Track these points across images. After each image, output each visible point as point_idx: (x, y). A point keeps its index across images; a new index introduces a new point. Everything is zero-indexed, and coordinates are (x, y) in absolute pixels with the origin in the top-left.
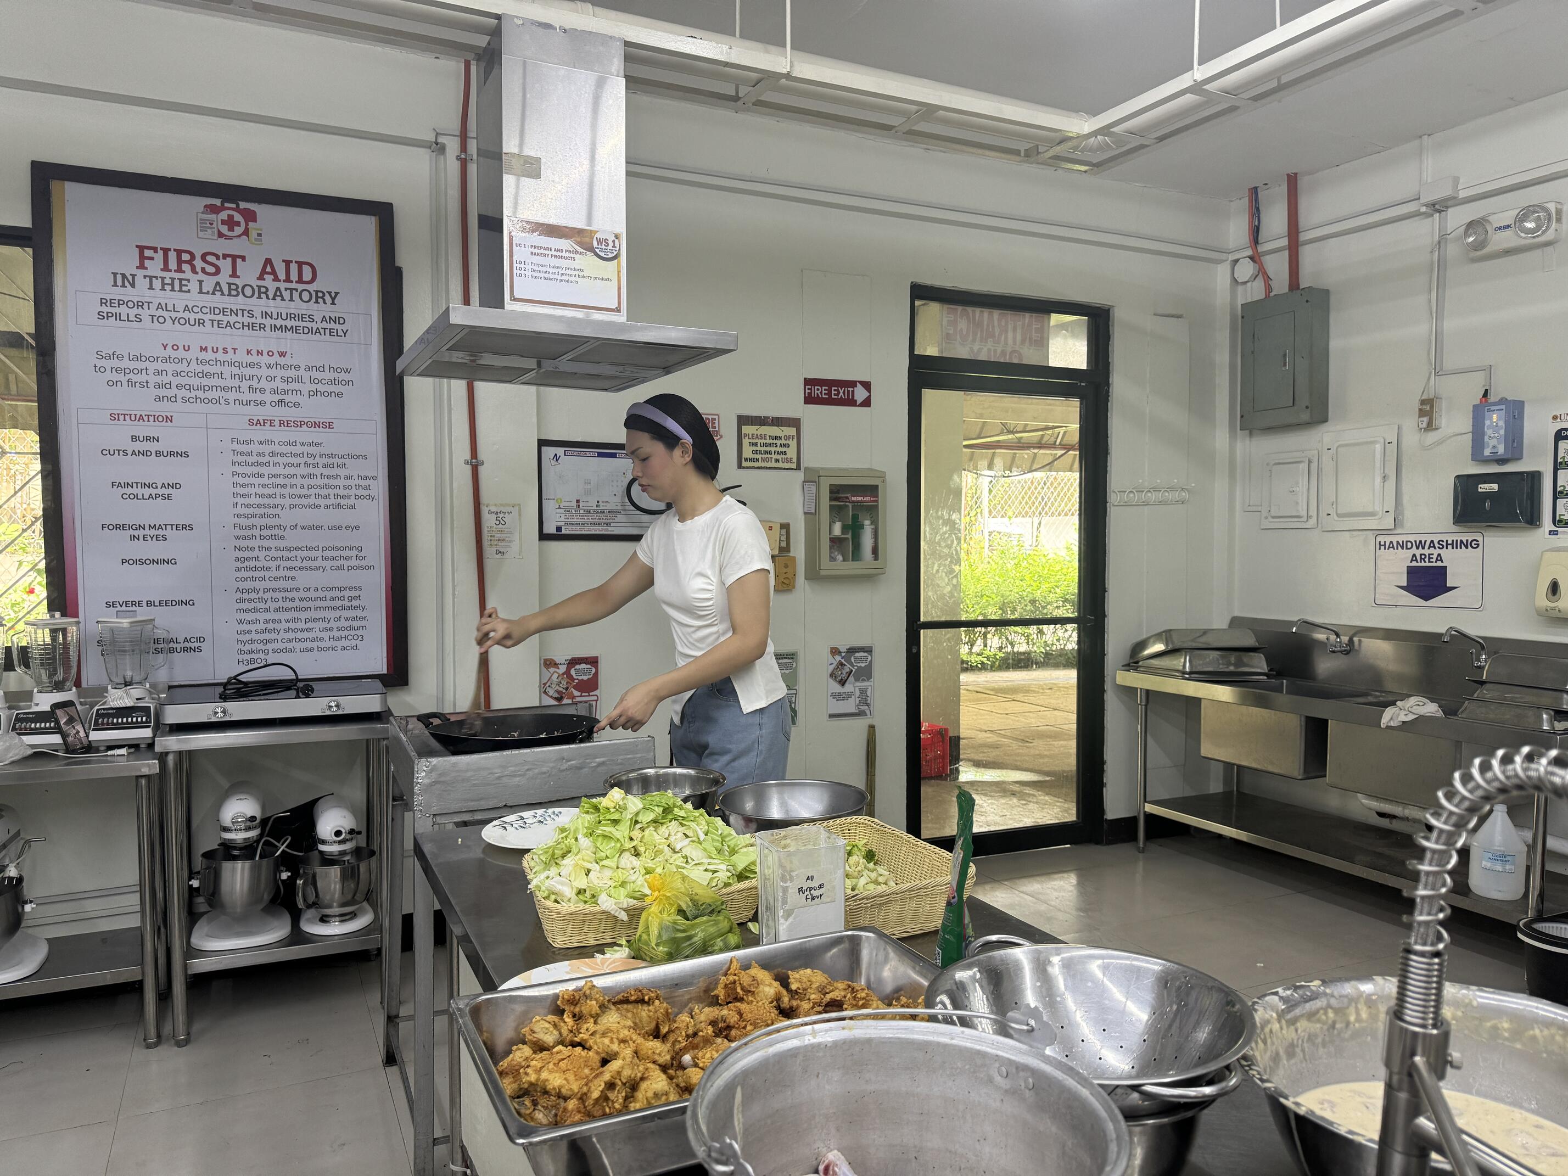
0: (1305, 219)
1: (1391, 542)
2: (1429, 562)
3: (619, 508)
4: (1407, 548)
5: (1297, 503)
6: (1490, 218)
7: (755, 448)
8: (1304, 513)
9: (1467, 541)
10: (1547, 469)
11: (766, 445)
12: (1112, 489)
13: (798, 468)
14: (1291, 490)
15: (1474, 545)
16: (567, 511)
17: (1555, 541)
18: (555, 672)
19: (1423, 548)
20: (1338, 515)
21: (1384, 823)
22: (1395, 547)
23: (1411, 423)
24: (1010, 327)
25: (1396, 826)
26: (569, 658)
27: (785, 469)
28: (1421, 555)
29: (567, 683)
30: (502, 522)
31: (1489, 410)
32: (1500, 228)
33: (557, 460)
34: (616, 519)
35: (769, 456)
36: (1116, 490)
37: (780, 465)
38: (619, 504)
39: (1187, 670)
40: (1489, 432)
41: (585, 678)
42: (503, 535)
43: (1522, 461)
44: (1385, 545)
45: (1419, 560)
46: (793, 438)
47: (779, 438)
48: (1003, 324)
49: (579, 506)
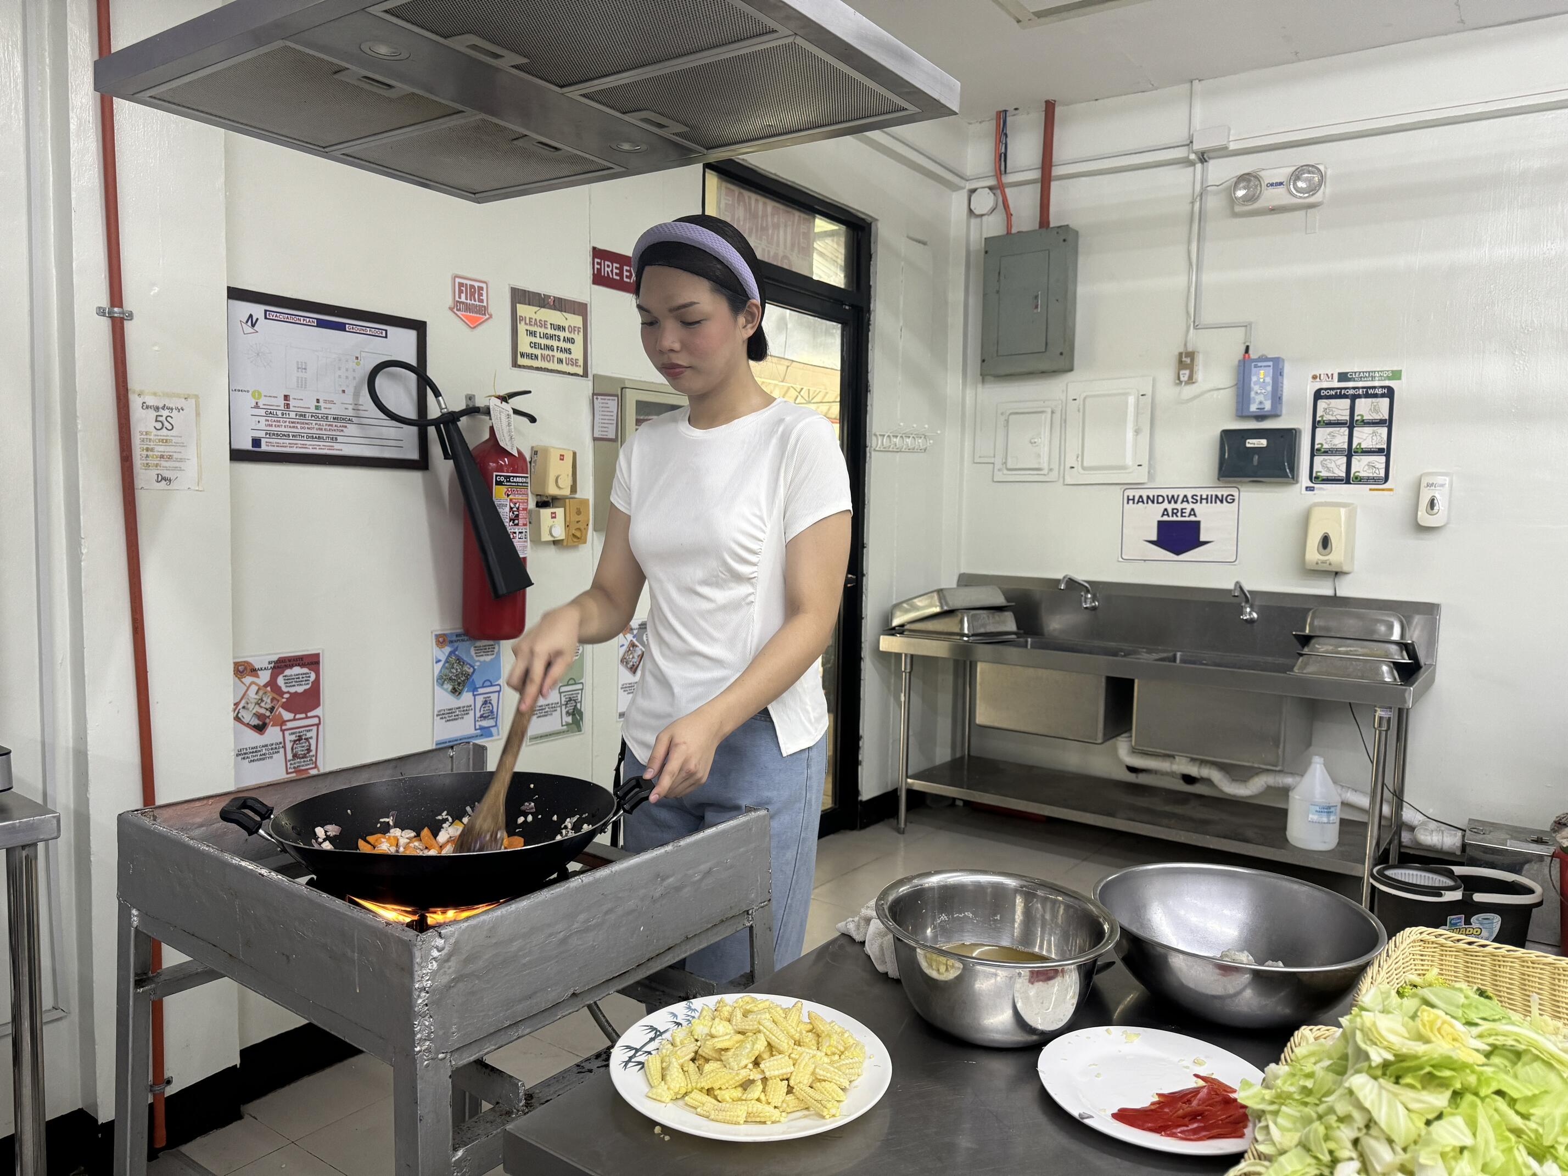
0: (1059, 153)
1: (1141, 497)
2: (1182, 516)
3: (350, 412)
4: (1158, 503)
5: (1039, 456)
6: (1262, 174)
7: (534, 340)
8: (1045, 466)
9: (1222, 496)
10: (1305, 426)
11: (546, 336)
12: (874, 431)
13: (585, 375)
14: (1033, 441)
15: (1229, 499)
16: (269, 413)
17: (1312, 497)
18: (253, 683)
19: (1176, 502)
20: (1084, 468)
21: (1131, 778)
22: (1145, 501)
23: (1166, 375)
24: (782, 225)
25: (1142, 779)
26: (275, 658)
27: (569, 374)
28: (1173, 509)
29: (272, 700)
30: (166, 424)
31: (1256, 366)
32: (1272, 185)
33: (253, 325)
34: (346, 431)
35: (551, 353)
36: (878, 434)
37: (563, 367)
38: (350, 407)
39: (966, 631)
40: (1256, 388)
41: (300, 689)
42: (168, 449)
43: (1281, 418)
44: (1133, 500)
45: (1170, 514)
46: (579, 331)
47: (564, 329)
48: (776, 220)
49: (288, 405)
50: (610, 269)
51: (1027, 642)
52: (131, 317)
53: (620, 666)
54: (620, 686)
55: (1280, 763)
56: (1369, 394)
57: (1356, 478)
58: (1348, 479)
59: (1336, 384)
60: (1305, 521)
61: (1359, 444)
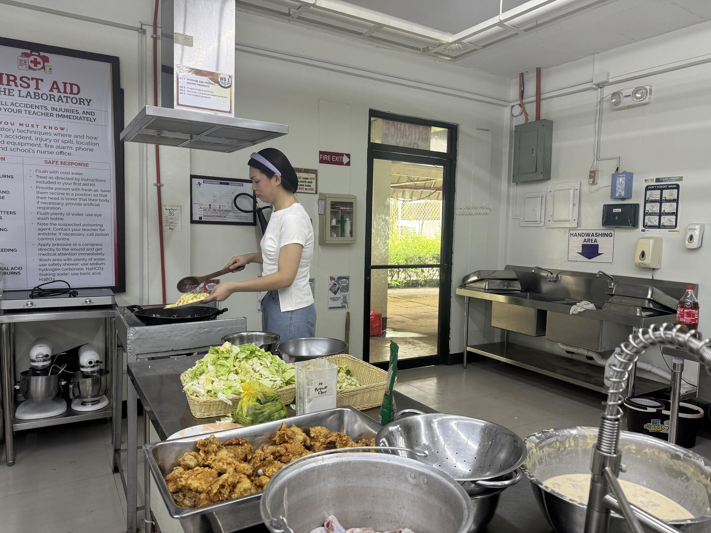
0: (543, 89)
1: (576, 233)
2: (591, 242)
3: (230, 209)
4: (582, 236)
5: (536, 216)
6: (622, 92)
8: (539, 220)
9: (608, 233)
10: (641, 203)
13: (316, 193)
14: (534, 209)
15: (610, 235)
16: (205, 210)
17: (644, 234)
19: (589, 236)
20: (553, 221)
21: (569, 356)
22: (577, 236)
23: (586, 181)
24: (413, 132)
25: (572, 357)
27: (310, 193)
28: (588, 239)
30: (172, 214)
31: (619, 177)
32: (626, 96)
33: (200, 185)
34: (229, 215)
35: (303, 187)
36: (458, 208)
37: (308, 191)
38: (230, 207)
39: (487, 288)
40: (618, 186)
42: (173, 221)
43: (631, 199)
44: (573, 235)
45: (587, 242)
46: (314, 179)
47: (308, 179)
48: (410, 130)
49: (210, 207)
50: (325, 157)
52: (163, 185)
53: (330, 291)
54: (329, 298)
56: (668, 187)
57: (663, 226)
58: (659, 226)
59: (654, 183)
60: (636, 246)
61: (664, 210)
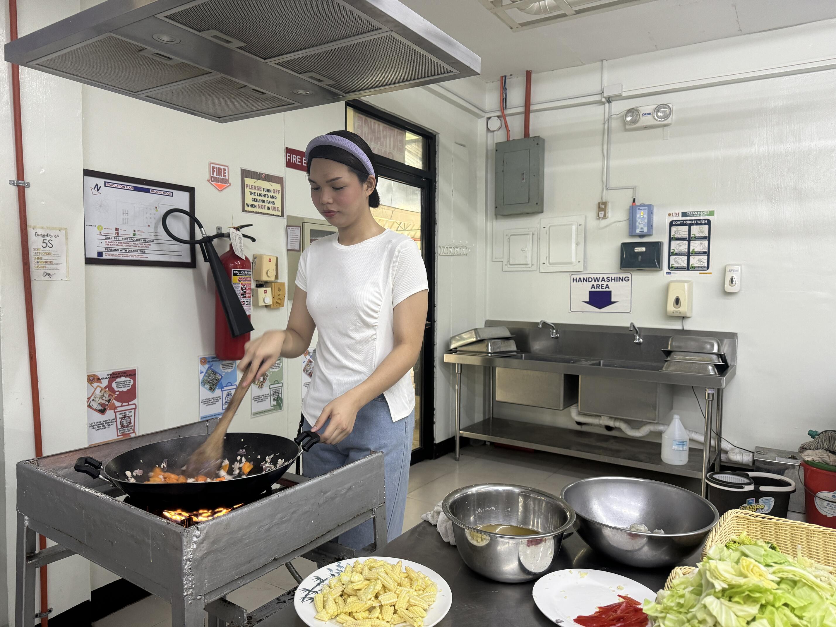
0: (534, 98)
1: (580, 278)
2: (602, 288)
3: (153, 237)
4: (589, 281)
5: (526, 257)
6: (640, 109)
7: (254, 197)
8: (530, 263)
9: (623, 277)
10: (665, 240)
11: (261, 195)
12: (439, 245)
13: (282, 215)
14: (523, 249)
15: (626, 279)
16: (107, 238)
17: (670, 278)
18: (98, 386)
19: (598, 281)
20: (550, 264)
21: (578, 428)
22: (582, 281)
23: (592, 214)
25: (584, 428)
26: (111, 372)
27: (274, 215)
28: (597, 285)
29: (109, 396)
30: (49, 244)
31: (639, 209)
32: (645, 114)
33: (98, 190)
34: (151, 248)
35: (263, 204)
36: (441, 246)
37: (272, 212)
38: (153, 234)
39: (490, 351)
40: (639, 221)
41: (125, 389)
42: (50, 258)
43: (652, 236)
44: (576, 280)
45: (596, 287)
46: (279, 192)
47: (271, 191)
48: (385, 134)
49: (118, 234)
50: (295, 159)
51: (522, 356)
52: (29, 185)
53: (303, 373)
54: (303, 384)
55: (657, 418)
56: (698, 223)
57: (693, 267)
58: (688, 268)
59: (680, 218)
60: (666, 290)
61: (694, 249)
